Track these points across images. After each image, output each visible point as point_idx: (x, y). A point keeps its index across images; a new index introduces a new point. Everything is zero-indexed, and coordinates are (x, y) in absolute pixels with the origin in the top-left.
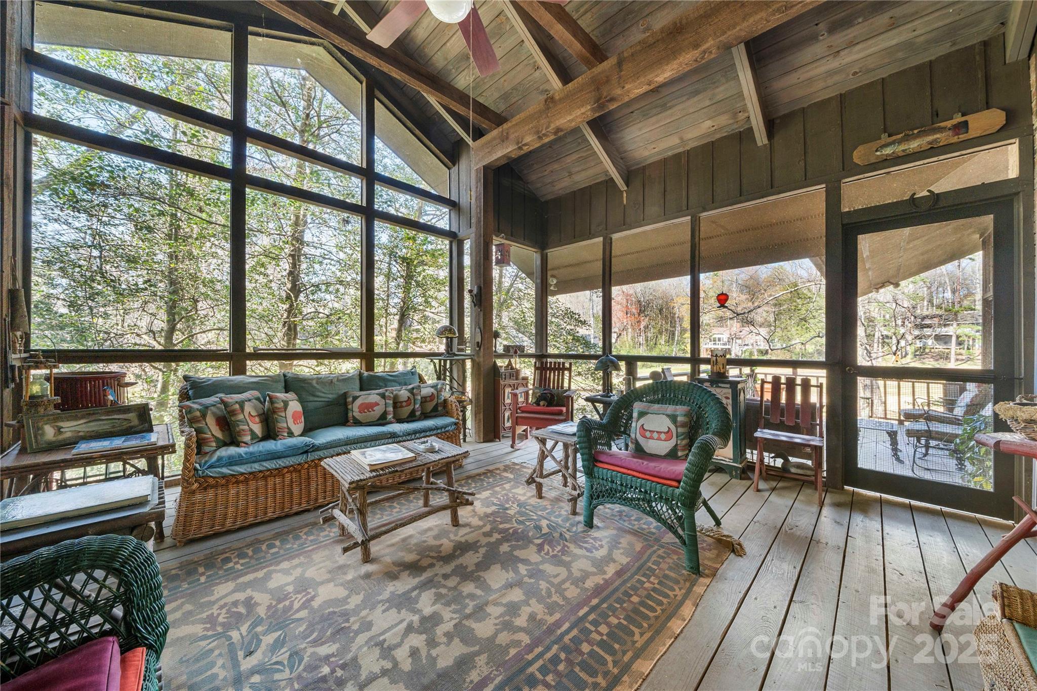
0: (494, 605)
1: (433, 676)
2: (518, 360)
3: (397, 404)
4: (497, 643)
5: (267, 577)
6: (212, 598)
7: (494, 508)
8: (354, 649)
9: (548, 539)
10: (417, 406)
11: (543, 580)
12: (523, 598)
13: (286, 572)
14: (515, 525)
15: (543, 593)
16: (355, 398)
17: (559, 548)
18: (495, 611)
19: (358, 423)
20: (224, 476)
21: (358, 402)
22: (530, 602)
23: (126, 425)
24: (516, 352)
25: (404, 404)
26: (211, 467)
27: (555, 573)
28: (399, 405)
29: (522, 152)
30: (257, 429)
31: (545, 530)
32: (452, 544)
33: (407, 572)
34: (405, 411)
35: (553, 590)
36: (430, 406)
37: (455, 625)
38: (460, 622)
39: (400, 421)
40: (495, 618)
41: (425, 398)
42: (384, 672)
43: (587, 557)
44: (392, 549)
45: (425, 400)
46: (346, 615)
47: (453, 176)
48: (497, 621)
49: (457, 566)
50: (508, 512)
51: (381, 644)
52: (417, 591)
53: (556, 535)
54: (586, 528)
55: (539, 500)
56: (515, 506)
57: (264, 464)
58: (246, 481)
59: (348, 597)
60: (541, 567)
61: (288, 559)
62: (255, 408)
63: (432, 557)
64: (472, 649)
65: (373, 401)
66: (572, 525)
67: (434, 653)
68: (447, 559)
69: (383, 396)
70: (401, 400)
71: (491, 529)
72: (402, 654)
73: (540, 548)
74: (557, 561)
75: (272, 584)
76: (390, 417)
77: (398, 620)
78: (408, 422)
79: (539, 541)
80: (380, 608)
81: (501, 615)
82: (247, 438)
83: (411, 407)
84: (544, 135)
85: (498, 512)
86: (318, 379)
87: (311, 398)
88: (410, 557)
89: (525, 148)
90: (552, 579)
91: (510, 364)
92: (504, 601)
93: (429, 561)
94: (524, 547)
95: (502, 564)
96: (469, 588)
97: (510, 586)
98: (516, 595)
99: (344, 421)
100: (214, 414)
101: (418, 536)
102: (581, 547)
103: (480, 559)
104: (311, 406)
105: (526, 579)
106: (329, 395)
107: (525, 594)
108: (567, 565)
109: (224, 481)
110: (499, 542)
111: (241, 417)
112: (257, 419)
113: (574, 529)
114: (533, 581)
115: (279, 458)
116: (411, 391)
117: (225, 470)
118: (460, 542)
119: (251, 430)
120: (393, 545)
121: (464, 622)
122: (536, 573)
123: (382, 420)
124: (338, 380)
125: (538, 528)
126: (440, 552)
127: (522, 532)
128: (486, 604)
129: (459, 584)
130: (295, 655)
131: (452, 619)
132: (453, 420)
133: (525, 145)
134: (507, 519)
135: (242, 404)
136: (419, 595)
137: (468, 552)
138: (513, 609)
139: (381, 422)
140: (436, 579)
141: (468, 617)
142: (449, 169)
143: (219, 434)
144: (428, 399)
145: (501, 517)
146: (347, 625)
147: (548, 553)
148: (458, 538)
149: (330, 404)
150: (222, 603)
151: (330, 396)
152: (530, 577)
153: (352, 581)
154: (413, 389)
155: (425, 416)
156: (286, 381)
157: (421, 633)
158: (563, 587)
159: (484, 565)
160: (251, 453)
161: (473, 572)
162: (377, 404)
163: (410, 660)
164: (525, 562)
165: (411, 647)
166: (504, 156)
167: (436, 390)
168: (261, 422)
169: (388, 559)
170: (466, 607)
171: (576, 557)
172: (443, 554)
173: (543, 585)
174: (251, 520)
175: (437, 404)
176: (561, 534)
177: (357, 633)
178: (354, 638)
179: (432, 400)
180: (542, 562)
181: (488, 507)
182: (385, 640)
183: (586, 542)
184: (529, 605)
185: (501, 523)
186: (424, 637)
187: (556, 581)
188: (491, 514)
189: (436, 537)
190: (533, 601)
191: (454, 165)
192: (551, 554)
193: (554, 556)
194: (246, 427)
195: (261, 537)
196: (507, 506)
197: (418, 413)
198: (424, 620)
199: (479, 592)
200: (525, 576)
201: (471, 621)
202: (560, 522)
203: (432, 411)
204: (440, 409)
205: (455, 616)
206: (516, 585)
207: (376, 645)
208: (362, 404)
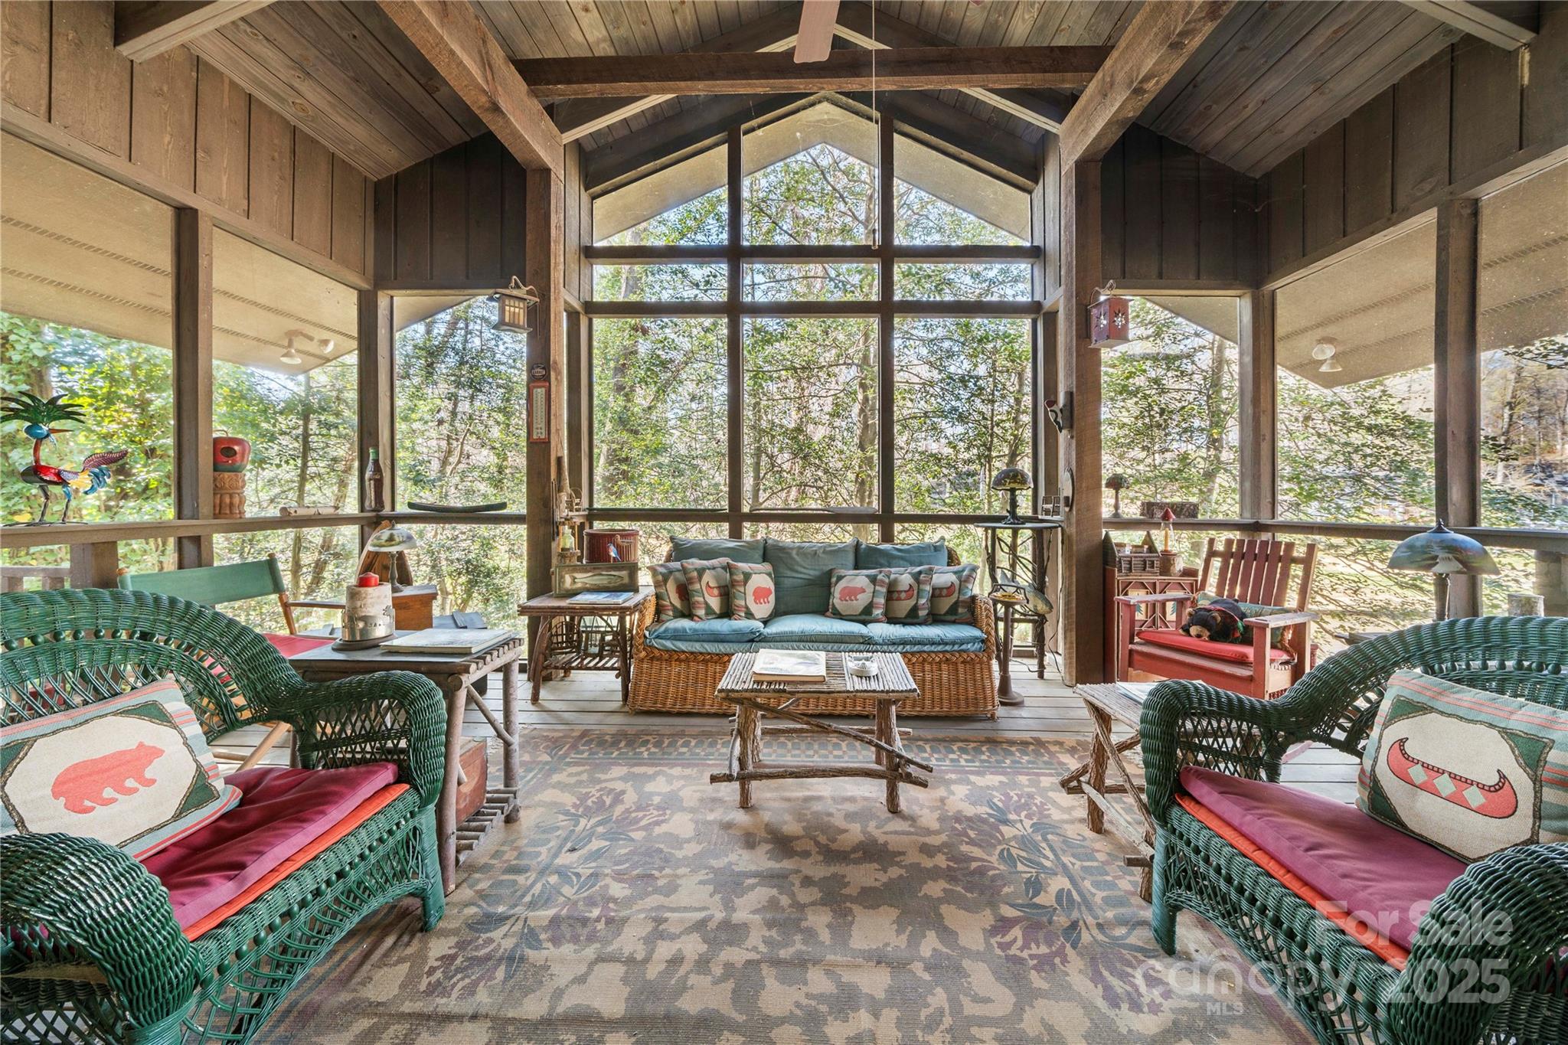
0: (827, 972)
1: (661, 1010)
2: (1171, 532)
3: (892, 593)
4: (772, 1035)
5: (651, 778)
6: (603, 777)
7: (983, 810)
8: (635, 908)
9: (1036, 923)
10: (923, 601)
11: (946, 989)
12: (881, 995)
13: (670, 779)
14: (994, 859)
15: (924, 1013)
16: (840, 578)
17: (1044, 949)
18: (818, 981)
19: (838, 615)
20: (668, 651)
21: (842, 584)
22: (885, 1012)
23: (619, 582)
24: (1166, 517)
25: (903, 595)
26: (658, 637)
27: (982, 993)
28: (895, 595)
29: (1148, 97)
30: (715, 603)
31: (1046, 899)
32: (862, 838)
33: (769, 847)
34: (903, 607)
35: (948, 1021)
36: (945, 604)
37: (749, 962)
38: (759, 962)
39: (892, 620)
40: (807, 995)
41: (941, 589)
42: (630, 961)
43: (1088, 1007)
44: (785, 805)
45: (937, 593)
46: (667, 860)
47: (1035, 203)
48: (805, 1002)
49: (834, 876)
50: (1004, 828)
51: (659, 921)
52: (757, 880)
53: (1061, 920)
54: (1153, 945)
55: (1093, 835)
56: (1028, 823)
57: (706, 645)
58: (687, 660)
59: (688, 841)
60: (966, 963)
61: (683, 766)
62: (717, 578)
63: (817, 843)
64: (735, 1015)
65: (859, 585)
66: (1122, 922)
67: (693, 979)
68: (833, 854)
69: (873, 580)
70: (901, 588)
71: (945, 845)
72: (665, 950)
73: (1003, 925)
74: (1012, 972)
75: (650, 787)
76: (878, 612)
77: (702, 905)
78: (904, 624)
79: (1008, 912)
80: (702, 875)
81: (820, 998)
82: (701, 612)
83: (912, 602)
84: (1183, 34)
85: (984, 821)
86: (800, 548)
87: (789, 573)
88: (791, 827)
89: (1150, 85)
90: (965, 1001)
91: (1149, 541)
92: (847, 977)
93: (810, 846)
94: (970, 907)
95: (905, 913)
96: (820, 920)
97: (879, 959)
98: (874, 982)
99: (823, 609)
100: (676, 580)
101: (830, 802)
102: (1097, 978)
103: (877, 884)
104: (787, 582)
105: (918, 968)
106: (809, 571)
107: (890, 991)
108: (1026, 996)
109: (666, 656)
110: (935, 874)
111: (697, 586)
112: (716, 592)
113: (1120, 931)
114: (927, 977)
115: (722, 641)
116: (916, 577)
117: (669, 644)
118: (874, 842)
119: (706, 603)
120: (788, 800)
121: (764, 966)
122: (946, 969)
123: (865, 616)
124: (824, 552)
125: (1035, 886)
126: (834, 840)
127: (994, 879)
128: (815, 963)
129: (813, 904)
130: (595, 876)
131: (755, 949)
132: (976, 633)
133: (1147, 78)
134: (987, 841)
135: (701, 572)
136: (753, 887)
137: (870, 862)
138: (846, 1001)
139: (863, 617)
140: (792, 878)
141: (776, 962)
142: (1030, 192)
143: (677, 603)
144: (944, 592)
145: (980, 832)
146: (656, 873)
147: (1005, 947)
148: (877, 833)
149: (811, 583)
150: (603, 785)
151: (812, 572)
152: (927, 969)
153: (710, 823)
154: (920, 573)
155: (935, 619)
156: (765, 548)
157: (705, 941)
158: (974, 1030)
159: (871, 898)
160: (695, 630)
161: (849, 898)
162: (863, 591)
163: (663, 966)
164: (947, 934)
165: (680, 950)
166: (1109, 124)
167: (959, 578)
168: (721, 595)
169: (767, 816)
170: (786, 946)
171: (1063, 991)
172: (834, 846)
173: (939, 998)
174: (688, 707)
175: (956, 603)
176: (1074, 925)
177: (657, 891)
178: (648, 894)
179: (949, 595)
180: (977, 956)
181: (974, 804)
182: (666, 920)
183: (1124, 977)
184: (876, 1015)
185: (972, 842)
186: (703, 948)
187: (970, 1009)
188: (969, 819)
189: (850, 817)
190: (890, 1015)
191: (1037, 183)
192: (1014, 951)
193: (1017, 961)
194: (701, 599)
195: (688, 730)
196: (1012, 817)
197: (923, 613)
198: (726, 925)
199: (825, 936)
200: (922, 959)
201: (774, 971)
202: (1098, 899)
203: (947, 613)
204: (960, 610)
205: (763, 948)
206: (889, 964)
207: (655, 920)
208: (845, 588)
